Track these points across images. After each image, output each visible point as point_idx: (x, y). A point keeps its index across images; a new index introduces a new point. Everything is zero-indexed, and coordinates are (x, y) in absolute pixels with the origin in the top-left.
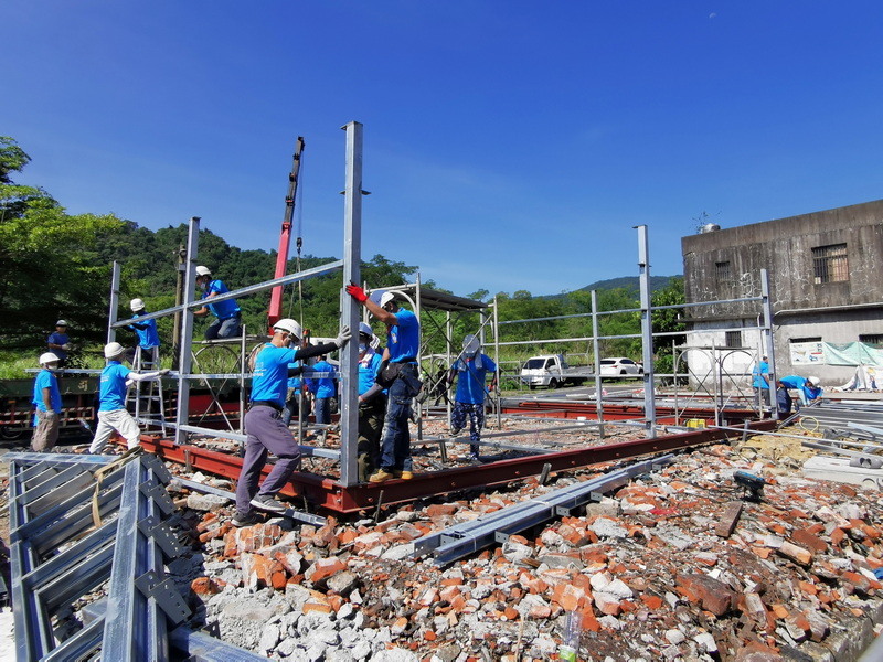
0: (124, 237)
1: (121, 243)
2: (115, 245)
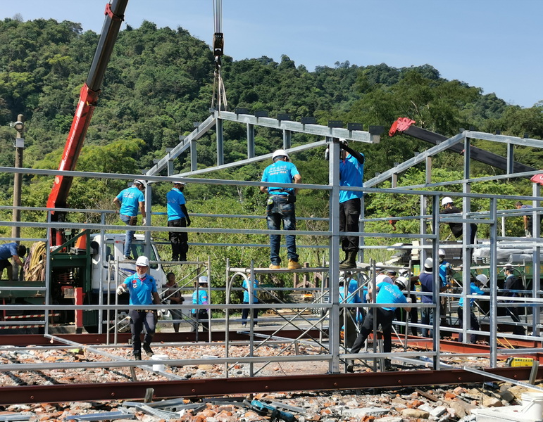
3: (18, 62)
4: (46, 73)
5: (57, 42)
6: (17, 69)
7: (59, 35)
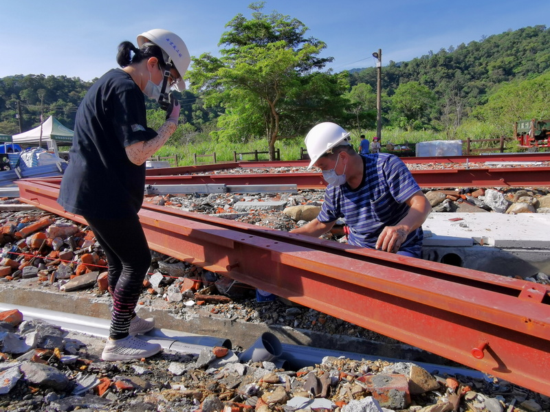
0: (534, 39)
1: (532, 45)
2: (527, 48)
3: (509, 52)
4: (524, 55)
5: (531, 37)
6: (508, 56)
7: (532, 33)
